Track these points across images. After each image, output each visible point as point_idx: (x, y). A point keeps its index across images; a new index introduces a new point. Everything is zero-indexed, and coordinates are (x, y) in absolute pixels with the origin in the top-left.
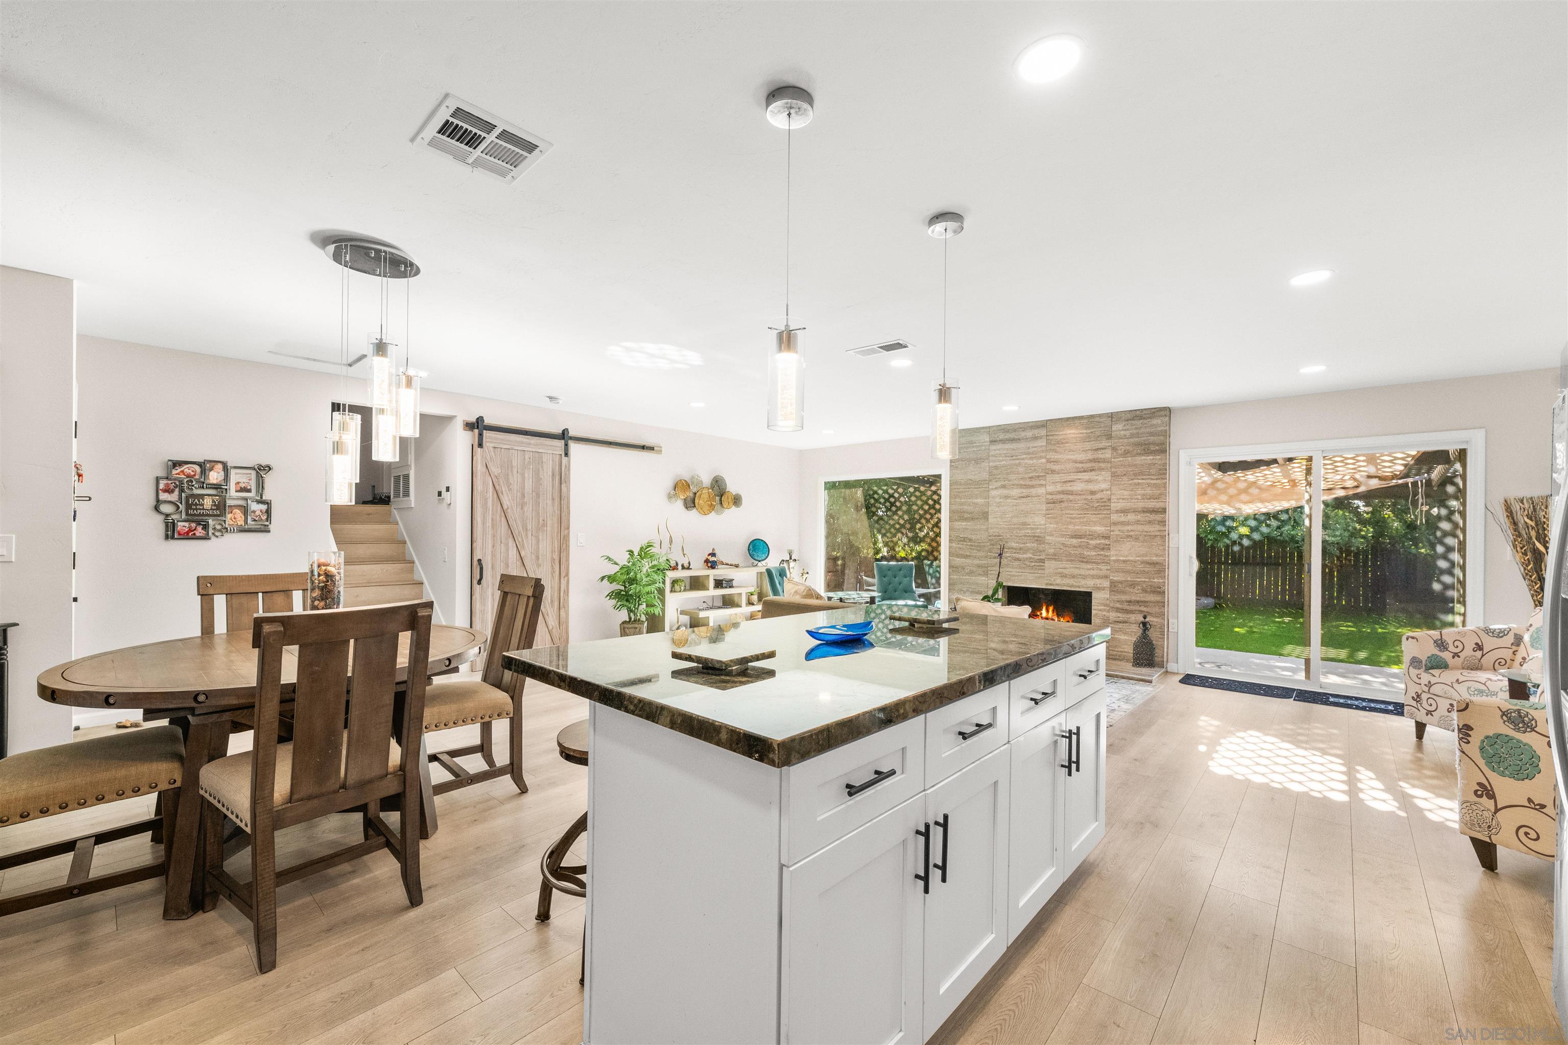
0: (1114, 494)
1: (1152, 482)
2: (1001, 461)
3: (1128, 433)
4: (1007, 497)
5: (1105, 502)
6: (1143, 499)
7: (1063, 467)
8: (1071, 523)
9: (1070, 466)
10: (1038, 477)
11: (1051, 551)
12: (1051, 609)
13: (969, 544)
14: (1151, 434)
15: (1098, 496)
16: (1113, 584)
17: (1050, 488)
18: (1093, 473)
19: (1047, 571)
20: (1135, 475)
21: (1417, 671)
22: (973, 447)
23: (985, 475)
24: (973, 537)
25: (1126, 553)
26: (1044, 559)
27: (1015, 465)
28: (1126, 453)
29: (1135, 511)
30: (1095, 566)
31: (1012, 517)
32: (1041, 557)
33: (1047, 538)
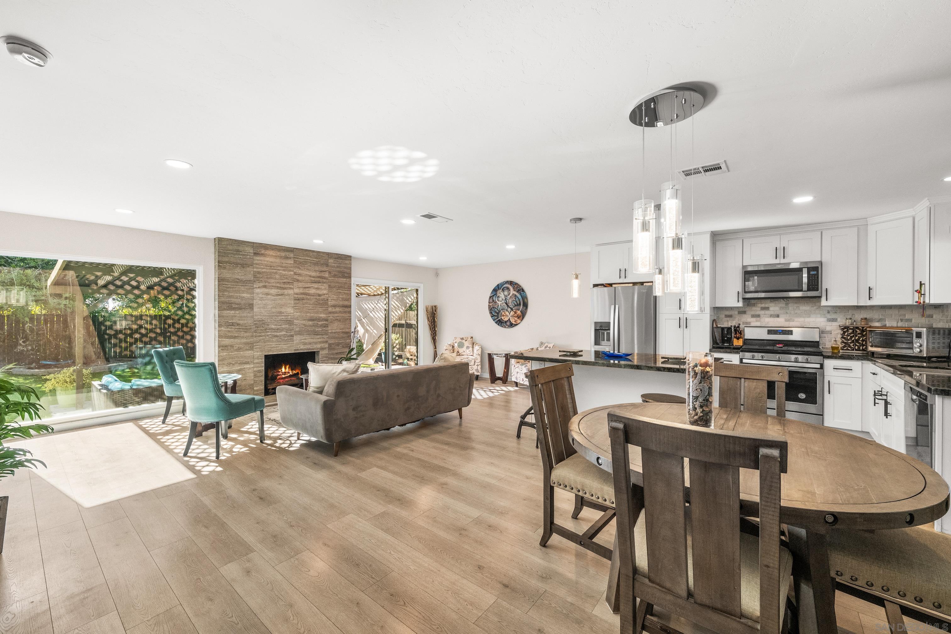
0: (330, 297)
1: (346, 292)
2: (262, 269)
3: (336, 265)
4: (267, 294)
5: (325, 301)
6: (342, 300)
7: (303, 278)
8: (308, 312)
9: (307, 278)
10: (289, 283)
11: (297, 329)
12: (287, 367)
13: (237, 327)
14: (345, 268)
15: (322, 297)
16: (330, 345)
17: (297, 291)
18: (320, 284)
19: (295, 342)
20: (339, 287)
22: (239, 254)
23: (250, 277)
24: (241, 322)
25: (336, 328)
26: (293, 335)
27: (273, 273)
28: (335, 276)
29: (339, 306)
30: (321, 336)
31: (271, 308)
32: (291, 334)
33: (295, 321)
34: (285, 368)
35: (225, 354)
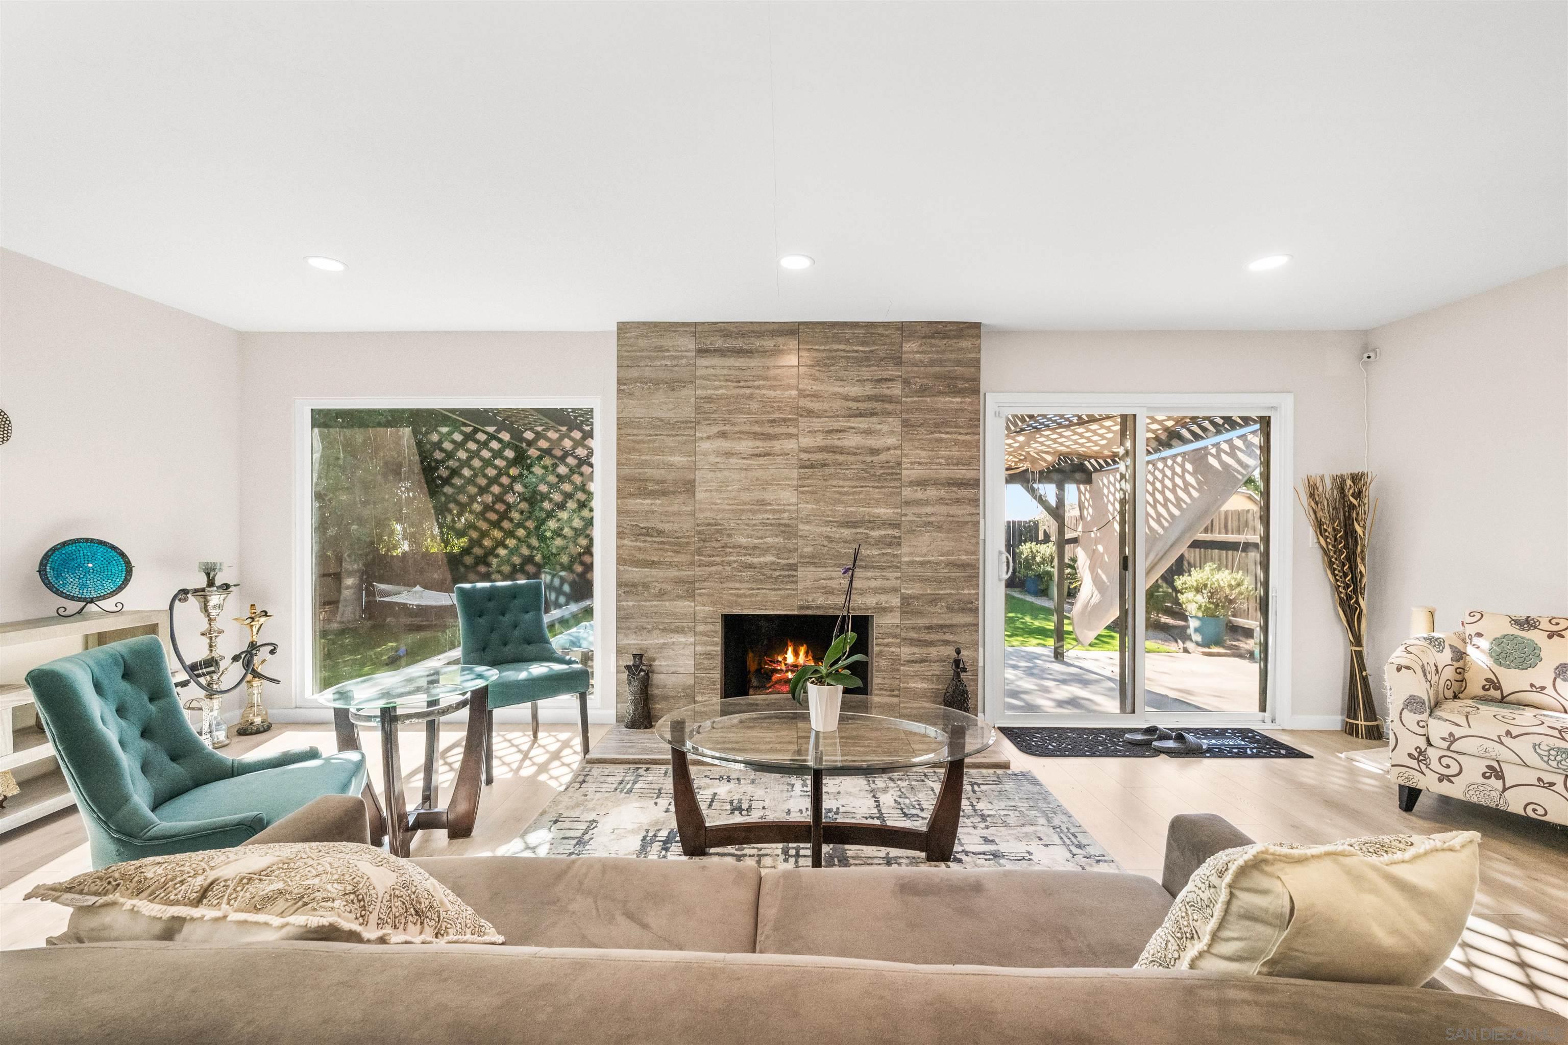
0: (906, 455)
1: (960, 437)
2: (716, 388)
3: (925, 358)
4: (728, 454)
5: (892, 468)
6: (948, 464)
7: (826, 406)
8: (839, 502)
9: (838, 404)
10: (785, 420)
11: (808, 550)
12: (802, 650)
13: (657, 539)
14: (959, 363)
15: (883, 457)
16: (906, 600)
17: (806, 441)
18: (874, 419)
19: (800, 585)
20: (937, 425)
21: (1419, 717)
22: (664, 358)
23: (688, 412)
24: (667, 527)
25: (925, 550)
26: (796, 565)
27: (743, 396)
28: (923, 391)
29: (937, 483)
30: (877, 573)
31: (739, 491)
32: (791, 561)
33: (801, 527)
34: (796, 654)
35: (631, 603)
